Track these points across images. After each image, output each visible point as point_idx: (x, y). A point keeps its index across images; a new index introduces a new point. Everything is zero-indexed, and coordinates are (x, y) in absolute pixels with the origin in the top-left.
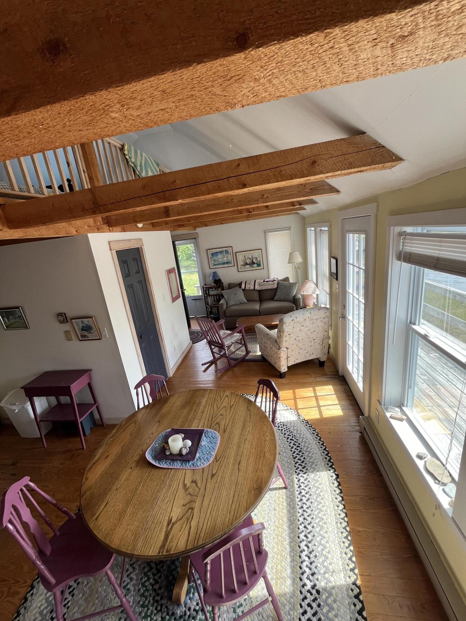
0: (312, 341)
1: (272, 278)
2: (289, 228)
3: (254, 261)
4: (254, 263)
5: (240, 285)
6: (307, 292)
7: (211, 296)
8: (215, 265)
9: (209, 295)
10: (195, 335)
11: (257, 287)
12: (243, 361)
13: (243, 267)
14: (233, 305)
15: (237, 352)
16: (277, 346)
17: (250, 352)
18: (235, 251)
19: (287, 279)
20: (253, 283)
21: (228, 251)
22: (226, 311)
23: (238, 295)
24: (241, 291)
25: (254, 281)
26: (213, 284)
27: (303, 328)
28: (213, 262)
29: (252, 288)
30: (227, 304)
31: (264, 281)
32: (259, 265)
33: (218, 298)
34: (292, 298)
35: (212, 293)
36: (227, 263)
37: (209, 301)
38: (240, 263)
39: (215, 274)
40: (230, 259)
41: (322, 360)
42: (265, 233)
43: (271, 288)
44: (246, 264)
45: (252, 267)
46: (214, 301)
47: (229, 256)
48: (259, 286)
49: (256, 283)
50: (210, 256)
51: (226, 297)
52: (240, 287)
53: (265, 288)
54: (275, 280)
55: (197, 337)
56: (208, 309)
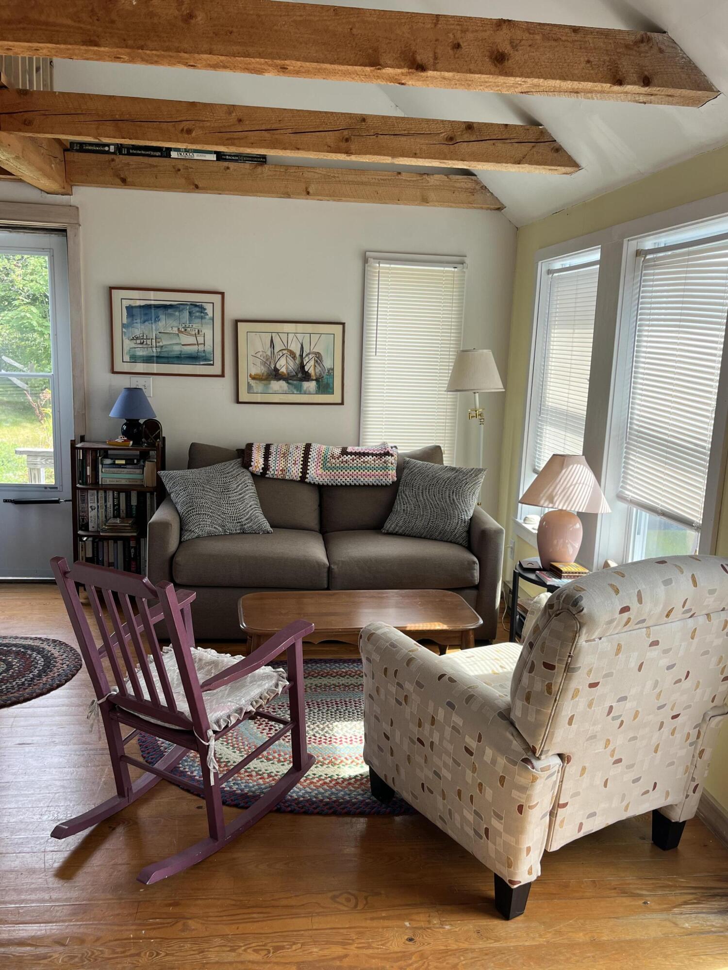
0: (668, 721)
1: (372, 441)
2: (459, 261)
3: (310, 367)
4: (307, 377)
5: (244, 455)
6: (568, 499)
7: (106, 489)
8: (134, 359)
9: (96, 485)
10: (10, 666)
11: (315, 474)
12: (279, 811)
13: (257, 386)
14: (211, 536)
15: (254, 764)
16: (516, 745)
17: (311, 761)
18: (231, 314)
19: (433, 454)
20: (299, 455)
21: (202, 309)
22: (179, 559)
23: (234, 497)
24: (249, 480)
25: (302, 446)
26: (120, 439)
27: (655, 652)
28: (128, 344)
29: (295, 472)
30: (182, 530)
31: (344, 452)
32: (324, 386)
33: (134, 502)
34: (461, 529)
35: (108, 476)
36: (193, 358)
37: (92, 514)
38: (251, 366)
39: (134, 396)
40: (209, 343)
41: (679, 816)
42: (365, 261)
43: (371, 480)
44: (276, 375)
45: (299, 390)
46: (117, 514)
47: (207, 331)
48: (325, 467)
49: (313, 454)
50: (120, 316)
51: (178, 495)
52: (246, 464)
53: (349, 481)
54: (387, 454)
55: (21, 674)
56: (84, 548)
